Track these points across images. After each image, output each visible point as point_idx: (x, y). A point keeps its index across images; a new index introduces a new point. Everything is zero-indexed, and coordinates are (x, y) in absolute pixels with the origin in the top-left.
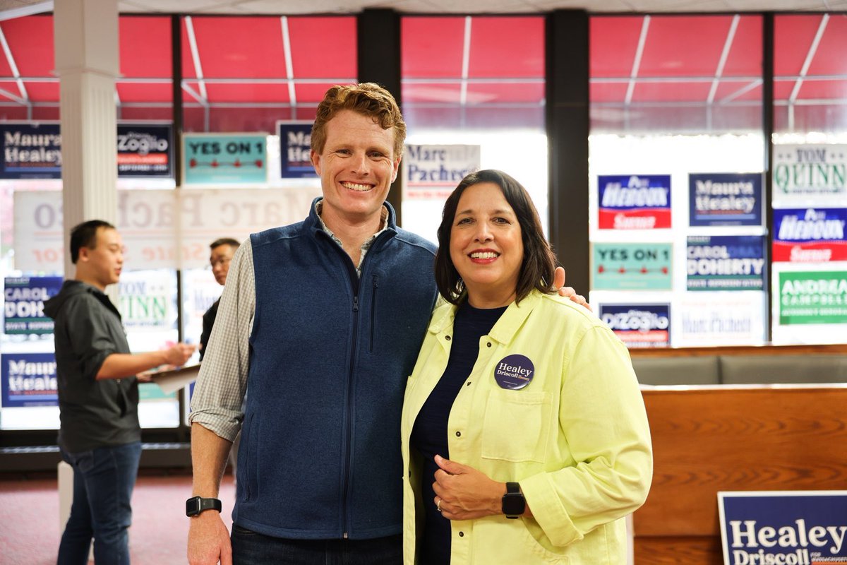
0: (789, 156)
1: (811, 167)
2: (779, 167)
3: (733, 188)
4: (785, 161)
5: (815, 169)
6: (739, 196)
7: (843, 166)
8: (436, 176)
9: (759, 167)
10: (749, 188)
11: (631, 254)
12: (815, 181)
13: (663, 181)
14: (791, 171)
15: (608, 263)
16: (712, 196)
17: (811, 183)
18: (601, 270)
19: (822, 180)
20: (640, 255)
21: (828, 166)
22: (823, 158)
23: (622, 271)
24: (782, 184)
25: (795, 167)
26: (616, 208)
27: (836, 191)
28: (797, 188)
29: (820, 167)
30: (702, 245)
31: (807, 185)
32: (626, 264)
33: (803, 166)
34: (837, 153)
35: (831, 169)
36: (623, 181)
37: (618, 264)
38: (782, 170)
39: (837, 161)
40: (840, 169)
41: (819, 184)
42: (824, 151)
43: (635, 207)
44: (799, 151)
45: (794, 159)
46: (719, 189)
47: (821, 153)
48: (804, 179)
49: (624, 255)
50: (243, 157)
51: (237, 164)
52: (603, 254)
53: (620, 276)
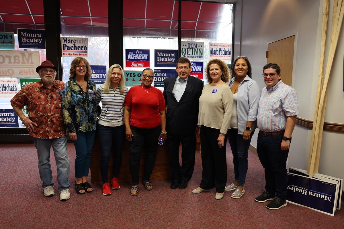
0: (186, 46)
1: (192, 49)
2: (183, 48)
3: (169, 55)
4: (185, 47)
5: (194, 50)
6: (170, 57)
7: (202, 49)
8: (73, 48)
9: (176, 48)
10: (174, 55)
11: (136, 75)
12: (194, 54)
13: (147, 52)
14: (186, 50)
15: (129, 78)
16: (162, 57)
17: (192, 55)
18: (127, 80)
19: (196, 54)
20: (139, 75)
21: (197, 49)
22: (196, 47)
23: (134, 80)
24: (184, 54)
25: (188, 49)
26: (132, 60)
27: (200, 57)
28: (188, 55)
29: (195, 49)
30: (159, 73)
31: (191, 55)
32: (135, 78)
33: (190, 49)
34: (200, 45)
35: (198, 50)
36: (134, 51)
37: (132, 78)
38: (184, 49)
39: (200, 48)
40: (201, 50)
41: (195, 55)
42: (196, 44)
43: (138, 60)
44: (189, 44)
45: (187, 47)
46: (164, 55)
47: (195, 45)
48: (190, 53)
49: (134, 75)
50: (5, 40)
51: (3, 42)
52: (128, 75)
53: (133, 82)
